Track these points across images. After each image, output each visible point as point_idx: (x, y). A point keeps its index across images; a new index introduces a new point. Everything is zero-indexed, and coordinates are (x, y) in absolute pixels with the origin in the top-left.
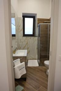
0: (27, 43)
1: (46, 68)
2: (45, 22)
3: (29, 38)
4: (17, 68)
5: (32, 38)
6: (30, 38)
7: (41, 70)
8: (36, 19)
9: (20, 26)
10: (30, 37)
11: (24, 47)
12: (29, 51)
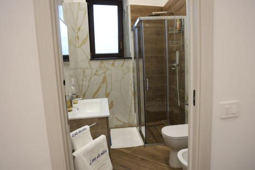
0: (104, 80)
1: (165, 148)
2: (154, 13)
3: (108, 63)
4: (83, 155)
5: (118, 63)
6: (113, 65)
7: (153, 157)
8: (125, 8)
9: (79, 30)
10: (111, 62)
11: (97, 92)
12: (112, 102)
